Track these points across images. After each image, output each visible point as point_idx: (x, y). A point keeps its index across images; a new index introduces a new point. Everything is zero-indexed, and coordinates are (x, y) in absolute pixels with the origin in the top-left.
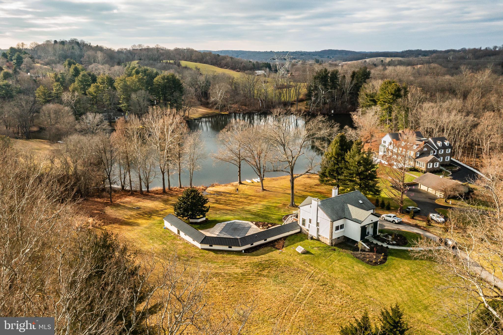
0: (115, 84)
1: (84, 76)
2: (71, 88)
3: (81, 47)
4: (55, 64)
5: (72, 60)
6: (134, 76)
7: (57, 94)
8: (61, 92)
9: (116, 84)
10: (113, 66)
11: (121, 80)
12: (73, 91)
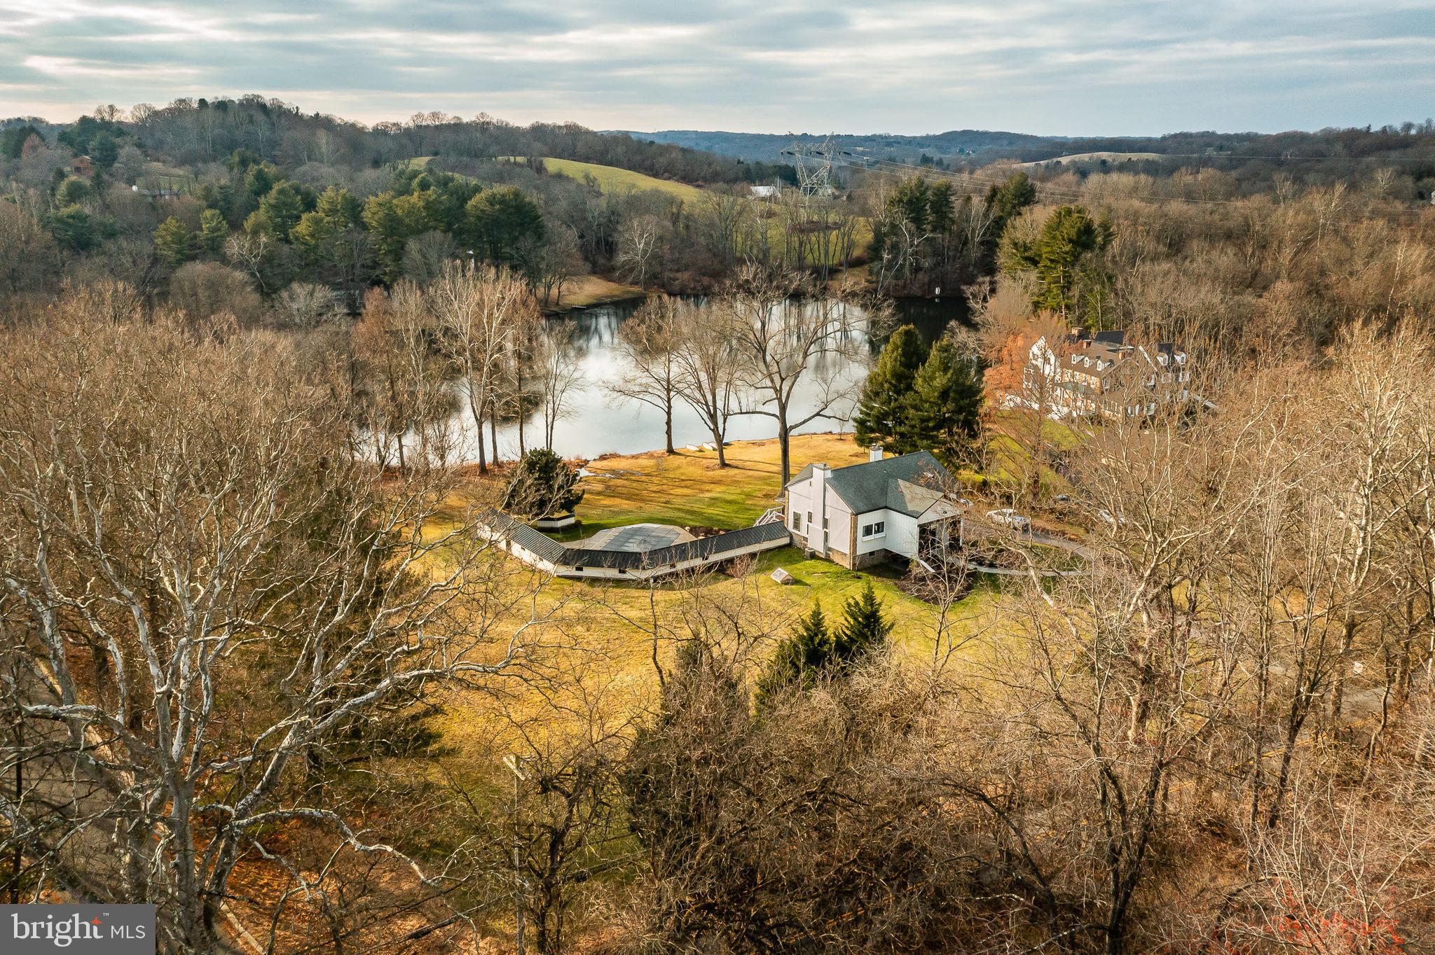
0: (364, 214)
1: (281, 192)
2: (248, 224)
3: (274, 117)
4: (205, 161)
5: (249, 153)
6: (416, 194)
7: (213, 240)
8: (222, 236)
9: (367, 215)
10: (361, 171)
11: (380, 205)
12: (255, 233)
